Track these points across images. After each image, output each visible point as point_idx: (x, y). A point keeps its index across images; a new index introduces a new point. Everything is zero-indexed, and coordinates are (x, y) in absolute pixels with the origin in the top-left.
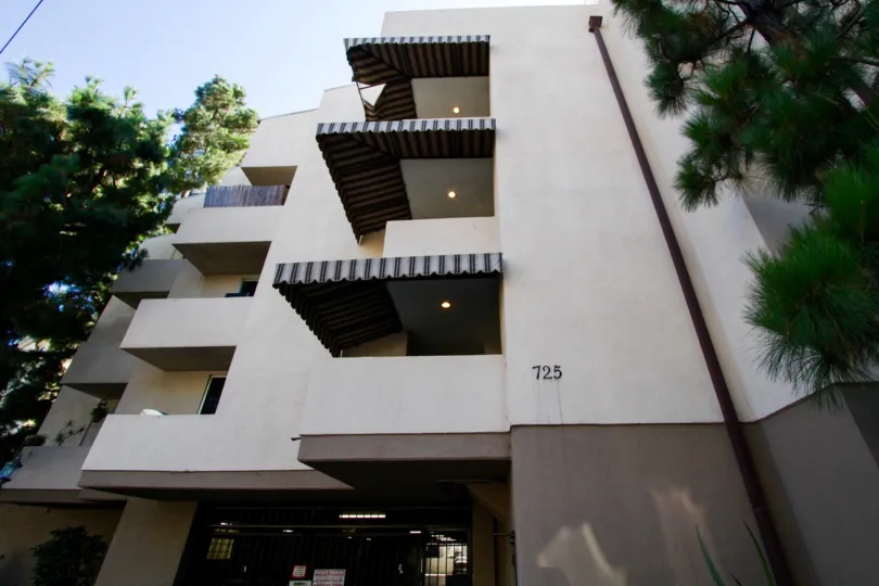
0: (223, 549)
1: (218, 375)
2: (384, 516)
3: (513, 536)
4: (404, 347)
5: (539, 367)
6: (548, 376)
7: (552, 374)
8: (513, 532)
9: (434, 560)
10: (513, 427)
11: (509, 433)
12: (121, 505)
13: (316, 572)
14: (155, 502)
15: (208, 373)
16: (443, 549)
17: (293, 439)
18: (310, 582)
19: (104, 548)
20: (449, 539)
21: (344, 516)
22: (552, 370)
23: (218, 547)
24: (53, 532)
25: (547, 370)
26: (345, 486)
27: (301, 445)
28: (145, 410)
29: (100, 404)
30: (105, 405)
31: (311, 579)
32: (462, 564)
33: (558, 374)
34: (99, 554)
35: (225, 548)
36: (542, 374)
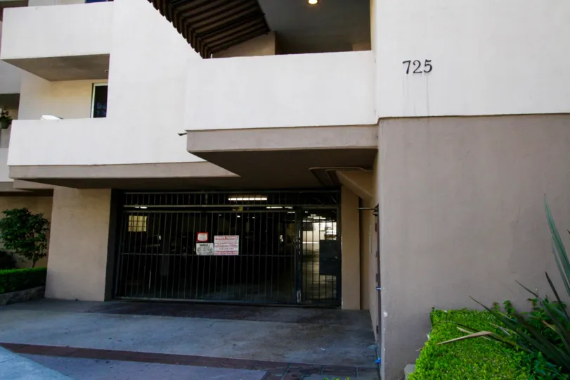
0: (139, 223)
1: (100, 83)
2: (266, 199)
3: (377, 209)
4: (272, 47)
5: (409, 62)
6: (418, 71)
7: (422, 68)
8: (377, 206)
9: (310, 233)
10: (380, 119)
11: (377, 125)
12: (50, 193)
13: (215, 237)
14: (76, 190)
15: (90, 82)
16: (316, 225)
17: (181, 135)
18: (212, 244)
19: (48, 222)
20: (321, 218)
21: (232, 199)
22: (423, 64)
23: (135, 223)
24: (5, 212)
25: (417, 64)
26: (231, 174)
27: (188, 139)
28: (44, 116)
29: (3, 114)
30: (7, 113)
31: (213, 242)
32: (332, 236)
33: (428, 68)
34: (45, 227)
35: (140, 224)
36: (412, 68)
